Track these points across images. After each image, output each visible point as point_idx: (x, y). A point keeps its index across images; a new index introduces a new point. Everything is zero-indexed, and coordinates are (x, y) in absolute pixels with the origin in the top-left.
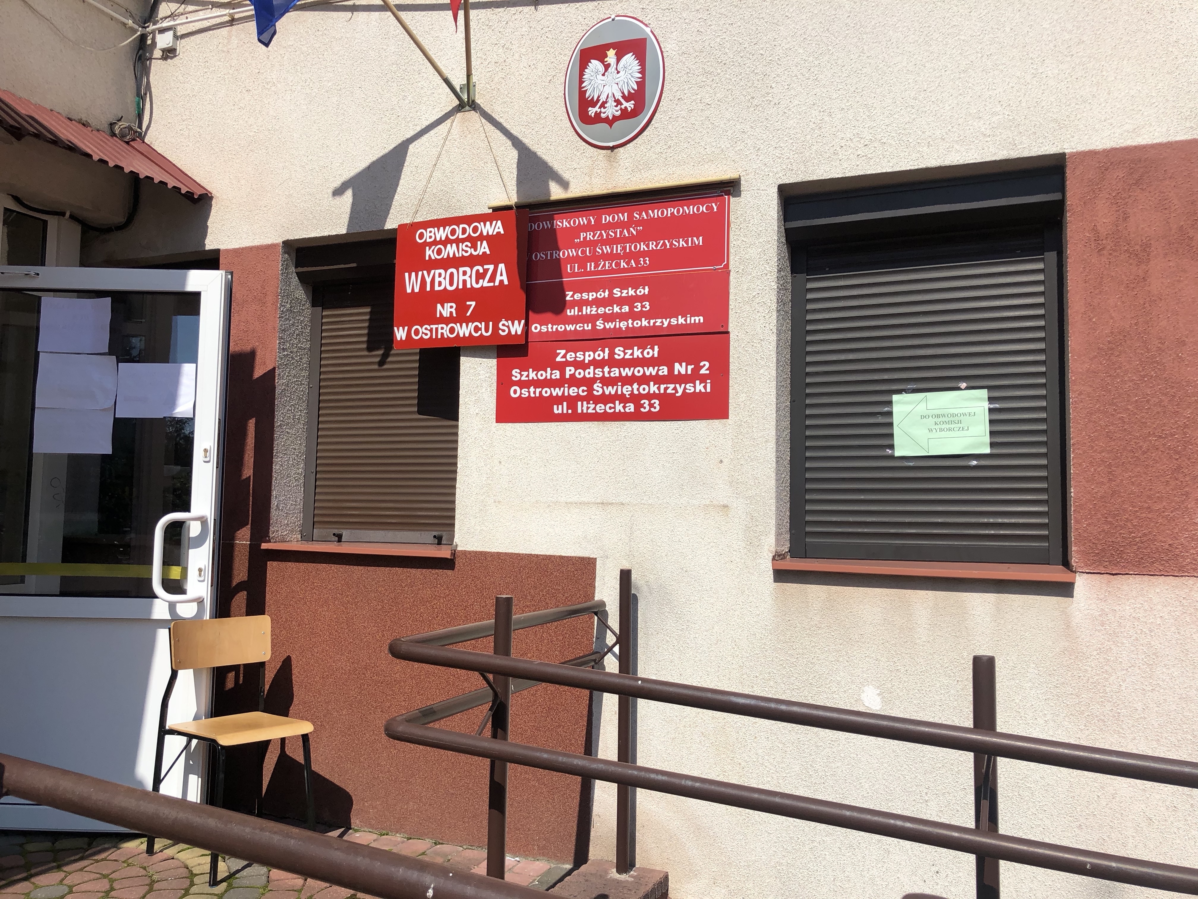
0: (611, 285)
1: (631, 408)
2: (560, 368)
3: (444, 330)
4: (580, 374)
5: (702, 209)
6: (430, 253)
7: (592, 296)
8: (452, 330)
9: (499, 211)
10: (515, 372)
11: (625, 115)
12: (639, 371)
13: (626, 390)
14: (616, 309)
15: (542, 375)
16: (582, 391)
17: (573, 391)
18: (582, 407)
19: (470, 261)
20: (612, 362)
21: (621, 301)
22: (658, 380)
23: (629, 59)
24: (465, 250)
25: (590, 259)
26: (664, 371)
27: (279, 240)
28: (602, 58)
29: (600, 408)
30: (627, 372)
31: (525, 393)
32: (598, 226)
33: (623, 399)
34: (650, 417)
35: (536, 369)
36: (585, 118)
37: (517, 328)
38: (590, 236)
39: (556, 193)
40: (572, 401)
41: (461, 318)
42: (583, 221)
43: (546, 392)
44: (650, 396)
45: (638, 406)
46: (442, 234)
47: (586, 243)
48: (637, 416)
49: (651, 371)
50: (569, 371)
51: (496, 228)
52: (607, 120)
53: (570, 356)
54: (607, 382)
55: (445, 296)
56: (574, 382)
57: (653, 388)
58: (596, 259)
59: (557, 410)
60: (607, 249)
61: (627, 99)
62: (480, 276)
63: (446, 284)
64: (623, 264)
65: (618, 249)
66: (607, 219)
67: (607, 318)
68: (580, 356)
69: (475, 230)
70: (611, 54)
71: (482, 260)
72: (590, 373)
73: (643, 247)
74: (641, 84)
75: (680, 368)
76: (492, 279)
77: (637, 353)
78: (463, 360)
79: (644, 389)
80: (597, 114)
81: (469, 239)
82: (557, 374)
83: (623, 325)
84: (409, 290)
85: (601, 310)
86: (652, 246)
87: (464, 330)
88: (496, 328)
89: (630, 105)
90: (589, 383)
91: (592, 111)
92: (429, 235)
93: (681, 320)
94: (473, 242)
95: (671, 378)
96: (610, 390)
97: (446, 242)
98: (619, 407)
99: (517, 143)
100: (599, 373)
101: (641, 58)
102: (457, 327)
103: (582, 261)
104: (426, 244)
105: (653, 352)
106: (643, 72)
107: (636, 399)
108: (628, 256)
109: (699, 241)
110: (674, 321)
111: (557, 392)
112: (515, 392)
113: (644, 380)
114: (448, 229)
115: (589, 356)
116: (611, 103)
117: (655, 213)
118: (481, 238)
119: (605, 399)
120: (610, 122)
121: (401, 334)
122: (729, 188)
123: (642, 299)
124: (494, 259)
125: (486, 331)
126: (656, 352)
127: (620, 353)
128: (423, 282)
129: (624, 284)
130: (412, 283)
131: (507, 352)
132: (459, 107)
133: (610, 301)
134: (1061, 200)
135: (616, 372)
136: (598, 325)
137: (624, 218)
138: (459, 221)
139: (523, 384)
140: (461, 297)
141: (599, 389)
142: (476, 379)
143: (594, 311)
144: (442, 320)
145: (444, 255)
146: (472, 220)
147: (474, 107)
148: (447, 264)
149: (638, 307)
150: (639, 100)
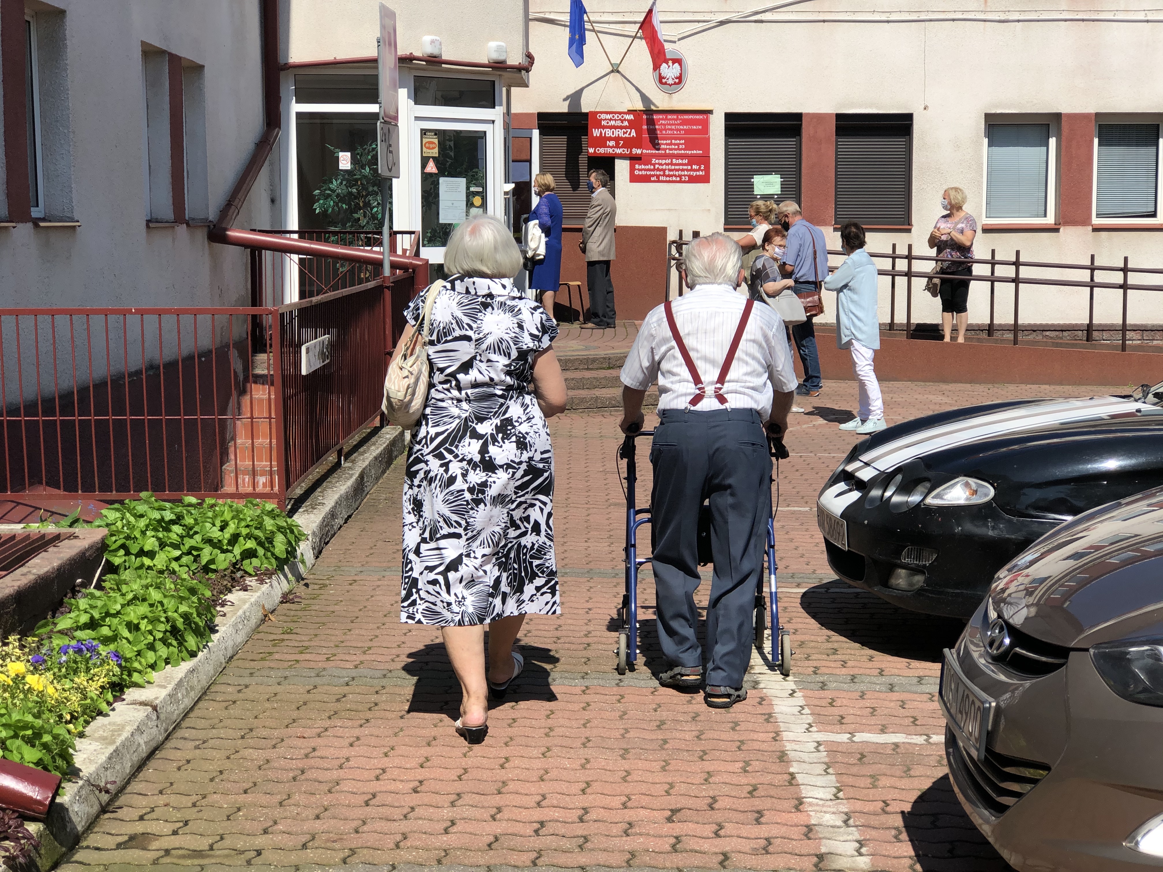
0: (671, 139)
1: (678, 179)
2: (654, 165)
3: (610, 151)
4: (660, 167)
5: (701, 117)
6: (603, 123)
7: (665, 142)
8: (613, 151)
9: (630, 112)
10: (637, 166)
11: (675, 83)
12: (681, 167)
13: (677, 173)
14: (673, 147)
15: (647, 167)
16: (661, 173)
17: (658, 173)
18: (661, 178)
19: (621, 128)
20: (672, 164)
21: (675, 144)
22: (687, 170)
23: (676, 65)
24: (619, 123)
25: (664, 130)
26: (689, 167)
27: (536, 112)
28: (667, 63)
29: (668, 179)
30: (677, 167)
31: (640, 173)
32: (666, 119)
33: (675, 176)
34: (685, 182)
35: (645, 165)
36: (661, 82)
37: (639, 151)
38: (663, 122)
39: (653, 108)
40: (658, 176)
41: (617, 146)
42: (661, 117)
43: (648, 173)
44: (685, 175)
45: (681, 178)
46: (609, 117)
47: (662, 124)
48: (680, 182)
49: (685, 167)
50: (657, 166)
51: (631, 117)
53: (657, 161)
54: (670, 170)
55: (610, 139)
56: (658, 170)
57: (686, 173)
58: (666, 130)
59: (652, 179)
60: (670, 127)
61: (676, 78)
62: (624, 133)
63: (611, 134)
64: (675, 132)
65: (673, 127)
66: (669, 117)
67: (670, 149)
68: (660, 161)
69: (622, 117)
71: (625, 127)
72: (664, 167)
73: (682, 127)
74: (681, 74)
75: (695, 167)
76: (630, 134)
77: (680, 161)
78: (616, 160)
79: (683, 173)
80: (666, 82)
81: (620, 119)
82: (652, 167)
83: (676, 152)
84: (595, 135)
85: (668, 147)
86: (685, 127)
87: (618, 151)
88: (631, 151)
89: (677, 81)
90: (664, 170)
91: (664, 81)
92: (603, 116)
93: (695, 152)
94: (621, 121)
95: (692, 170)
96: (671, 173)
97: (611, 120)
98: (674, 179)
99: (638, 89)
100: (667, 167)
101: (680, 65)
102: (616, 150)
103: (661, 130)
104: (601, 119)
105: (685, 161)
106: (681, 70)
107: (680, 176)
108: (677, 130)
109: (700, 127)
110: (692, 152)
111: (652, 173)
112: (637, 172)
113: (683, 170)
114: (611, 115)
115: (664, 162)
116: (670, 79)
117: (686, 117)
118: (625, 120)
119: (669, 176)
120: (670, 85)
121: (591, 150)
122: (710, 112)
123: (682, 144)
124: (630, 127)
125: (626, 151)
126: (686, 161)
127: (674, 161)
128: (601, 133)
129: (676, 139)
130: (596, 133)
131: (634, 159)
132: (612, 71)
133: (671, 144)
134: (801, 125)
135: (673, 167)
136: (667, 151)
137: (675, 117)
138: (615, 113)
139: (639, 170)
140: (617, 139)
141: (667, 173)
142: (622, 168)
143: (665, 147)
144: (609, 147)
145: (610, 124)
146: (620, 113)
147: (618, 72)
148: (611, 127)
149: (681, 147)
150: (680, 79)
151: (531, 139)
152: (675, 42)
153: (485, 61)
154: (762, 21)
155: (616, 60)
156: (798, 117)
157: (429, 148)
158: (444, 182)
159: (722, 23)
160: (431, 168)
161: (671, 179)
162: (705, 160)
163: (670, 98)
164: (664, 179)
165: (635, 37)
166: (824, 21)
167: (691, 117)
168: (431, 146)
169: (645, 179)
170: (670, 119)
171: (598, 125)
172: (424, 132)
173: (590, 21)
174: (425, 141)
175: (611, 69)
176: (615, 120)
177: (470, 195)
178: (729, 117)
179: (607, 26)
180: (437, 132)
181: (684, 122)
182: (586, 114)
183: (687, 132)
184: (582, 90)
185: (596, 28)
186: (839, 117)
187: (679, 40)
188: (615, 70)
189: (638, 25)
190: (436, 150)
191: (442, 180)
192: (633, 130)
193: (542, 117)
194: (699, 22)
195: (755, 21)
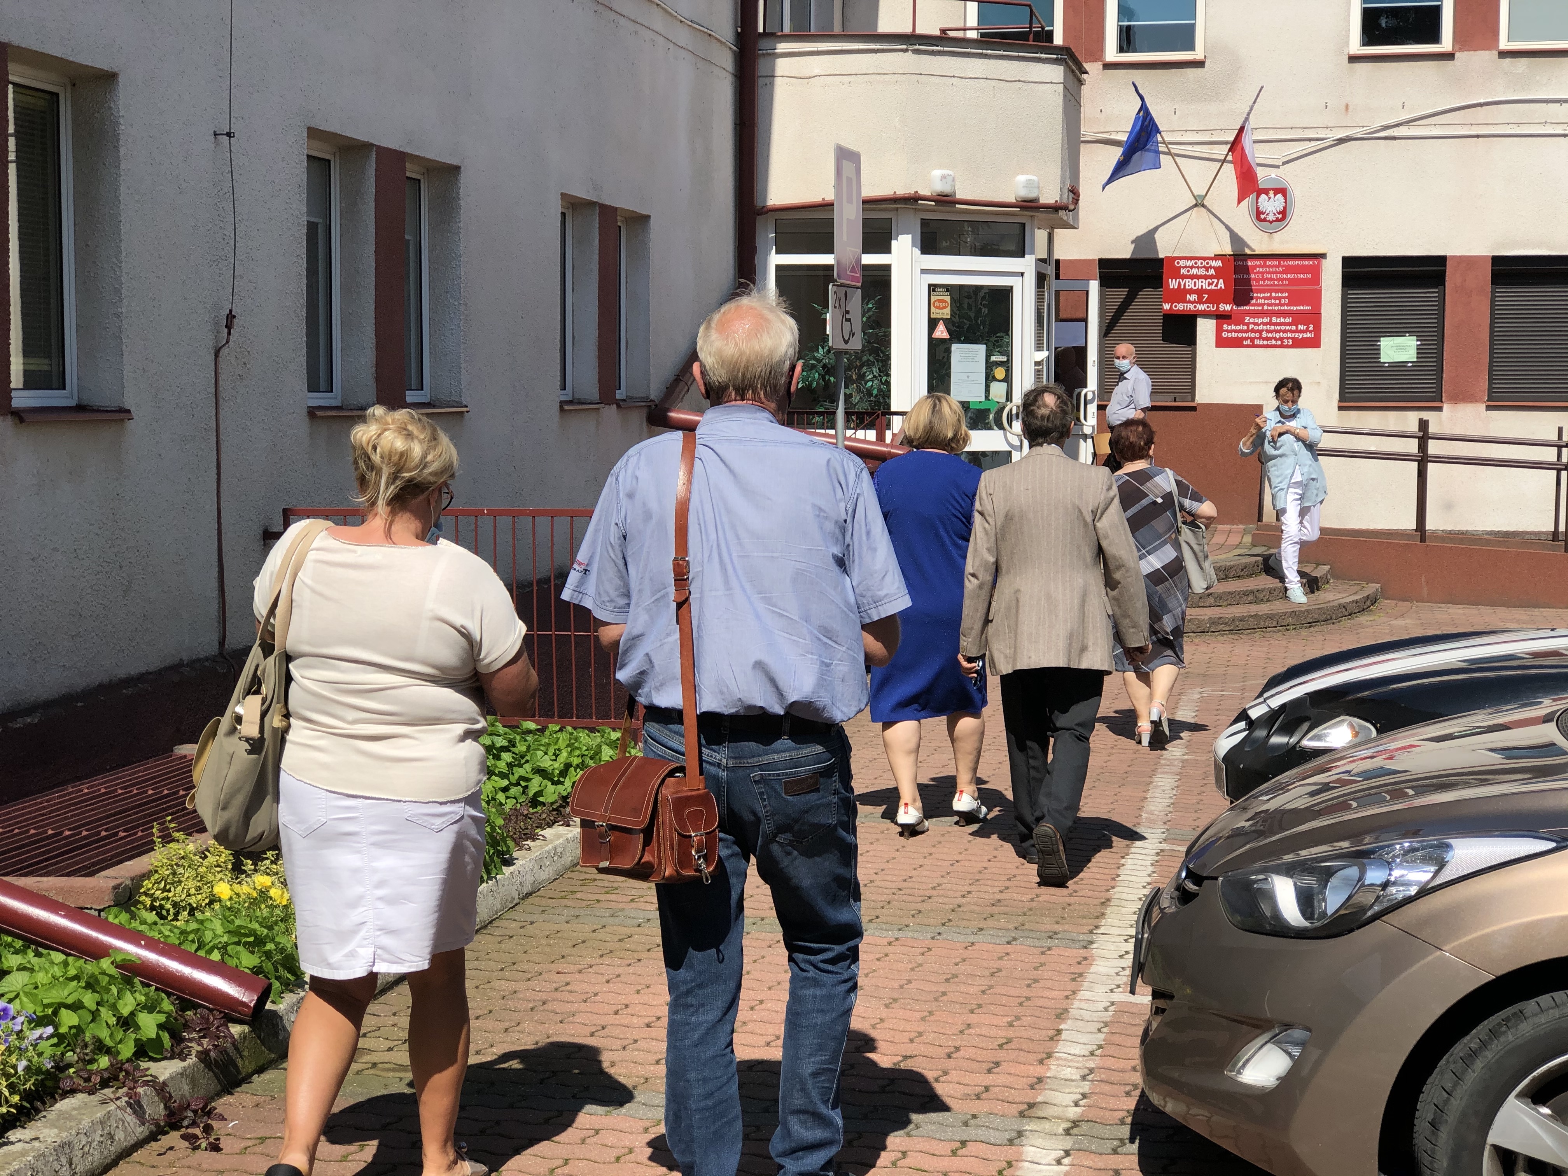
0: (1271, 291)
1: (1279, 343)
2: (1248, 324)
3: (1191, 307)
4: (1256, 328)
5: (1311, 263)
6: (1182, 271)
7: (1262, 295)
8: (1195, 307)
9: (1217, 257)
10: (1225, 327)
11: (1277, 220)
12: (1283, 328)
13: (1277, 335)
14: (1273, 301)
15: (1238, 328)
16: (1257, 335)
17: (1253, 335)
18: (1257, 342)
19: (1206, 277)
20: (1271, 323)
21: (1275, 298)
22: (1291, 331)
23: (1279, 196)
24: (1202, 272)
25: (1261, 279)
26: (1294, 328)
27: (1097, 258)
28: (1267, 194)
29: (1265, 342)
30: (1278, 328)
31: (1230, 335)
32: (1265, 266)
33: (1275, 339)
34: (1287, 347)
35: (1236, 325)
36: (1258, 218)
37: (1228, 308)
38: (1261, 269)
39: (1248, 251)
40: (1252, 340)
41: (1200, 301)
42: (1258, 263)
43: (1240, 335)
44: (1288, 338)
45: (1282, 342)
46: (1190, 263)
47: (1259, 272)
48: (1282, 346)
49: (1288, 328)
50: (1251, 326)
51: (1219, 263)
52: (1269, 221)
53: (1252, 320)
54: (1268, 331)
55: (1191, 292)
56: (1253, 331)
57: (1289, 335)
58: (1263, 280)
59: (1245, 343)
60: (1269, 276)
61: (1279, 213)
62: (1209, 284)
63: (1192, 286)
64: (1276, 283)
65: (1274, 276)
66: (1268, 263)
67: (1269, 305)
68: (1256, 320)
69: (1208, 263)
70: (1271, 193)
71: (1211, 277)
72: (1261, 327)
73: (1285, 276)
74: (1285, 208)
75: (1301, 327)
76: (1216, 286)
77: (1282, 320)
78: (1198, 319)
79: (1285, 335)
80: (1265, 218)
81: (1204, 267)
82: (1245, 328)
83: (1276, 308)
84: (1171, 287)
85: (1266, 302)
86: (1289, 276)
87: (1201, 307)
88: (1218, 307)
89: (1280, 216)
90: (1260, 332)
91: (1262, 216)
92: (1182, 263)
93: (1302, 308)
94: (1207, 269)
95: (1297, 331)
96: (1270, 335)
97: (1192, 267)
98: (1274, 342)
99: (1228, 227)
100: (1265, 328)
101: (1285, 196)
102: (1198, 305)
103: (1257, 280)
104: (1180, 267)
106: (1286, 202)
107: (1281, 339)
108: (1279, 280)
109: (1309, 276)
110: (1298, 308)
111: (1245, 335)
112: (1225, 335)
113: (1285, 331)
114: (1193, 262)
115: (1260, 320)
116: (1271, 214)
117: (1291, 263)
118: (1211, 267)
119: (1267, 339)
120: (1271, 222)
121: (1167, 306)
122: (1323, 256)
123: (1284, 298)
124: (1217, 277)
125: (1212, 308)
126: (1290, 320)
127: (1274, 320)
128: (1179, 284)
129: (1277, 291)
130: (1173, 284)
131: (1222, 317)
132: (1196, 205)
133: (1270, 298)
134: (1445, 271)
135: (1272, 328)
136: (1266, 307)
137: (1277, 263)
138: (1198, 258)
139: (1228, 331)
140: (1200, 292)
141: (1264, 334)
142: (1206, 329)
143: (1263, 301)
144: (1190, 302)
145: (1191, 273)
146: (1205, 259)
147: (1203, 206)
148: (1192, 277)
149: (1283, 301)
150: (1284, 214)
151: (1087, 292)
152: (1278, 167)
153: (1012, 200)
154: (1394, 138)
155: (1200, 191)
156: (1441, 261)
157: (938, 308)
158: (957, 350)
159: (1341, 141)
160: (941, 332)
161: (1269, 343)
162: (1314, 318)
164: (1261, 342)
165: (1224, 161)
166: (1478, 136)
167: (1297, 263)
168: (942, 305)
169: (1236, 343)
170: (1269, 266)
171: (1176, 274)
172: (932, 288)
173: (1164, 142)
174: (933, 298)
175: (1194, 202)
176: (1198, 268)
177: (990, 366)
178: (1347, 262)
179: (1189, 147)
180: (948, 288)
181: (1288, 270)
182: (1162, 259)
183: (1292, 282)
184: (1156, 229)
185: (1173, 151)
186: (1497, 261)
187: (1284, 163)
188: (1199, 203)
189: (1229, 146)
190: (948, 310)
191: (955, 347)
192: (1221, 281)
193: (1104, 263)
194: (1310, 140)
195: (1386, 138)
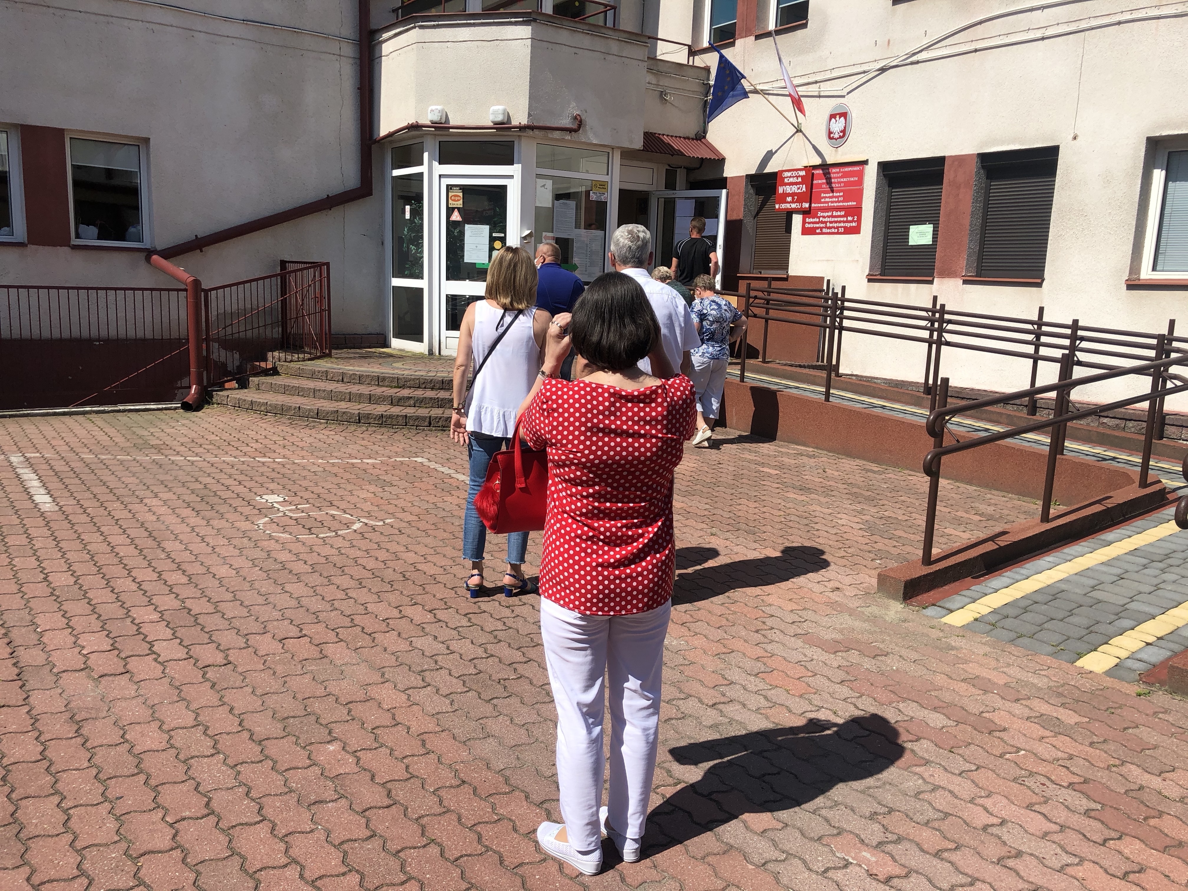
0: (833, 192)
1: (836, 231)
2: (819, 217)
3: (788, 206)
4: (824, 220)
5: (859, 168)
6: (786, 180)
7: (828, 195)
8: (790, 206)
9: (805, 167)
10: (807, 219)
11: (840, 137)
12: (839, 219)
13: (835, 225)
14: (834, 200)
15: (814, 220)
16: (824, 225)
17: (822, 225)
18: (824, 230)
19: (796, 184)
20: (832, 216)
21: (836, 197)
22: (844, 222)
23: (842, 118)
24: (795, 180)
26: (845, 219)
27: (744, 174)
28: (835, 118)
29: (828, 231)
30: (836, 219)
31: (809, 226)
33: (834, 228)
34: (841, 233)
35: (812, 218)
36: (830, 137)
37: (807, 205)
40: (821, 228)
41: (793, 202)
43: (815, 225)
44: (841, 227)
45: (838, 230)
46: (789, 174)
48: (838, 233)
49: (842, 219)
50: (821, 219)
51: (803, 173)
53: (821, 214)
54: (831, 222)
55: (789, 195)
56: (822, 222)
57: (842, 225)
59: (818, 231)
61: (841, 132)
62: (798, 188)
63: (789, 191)
64: (837, 185)
65: (836, 180)
67: (832, 202)
68: (824, 214)
69: (798, 173)
70: (838, 118)
71: (800, 183)
72: (826, 219)
73: (842, 180)
74: (845, 127)
75: (850, 218)
76: (801, 190)
77: (839, 213)
78: (793, 215)
79: (840, 225)
80: (833, 137)
81: (796, 176)
82: (818, 220)
83: (836, 204)
84: (780, 192)
85: (830, 200)
86: (845, 180)
87: (794, 206)
88: (803, 206)
89: (841, 134)
90: (826, 222)
91: (832, 135)
92: (786, 174)
93: (850, 204)
94: (797, 178)
95: (847, 222)
96: (831, 225)
97: (790, 177)
98: (833, 230)
99: (813, 146)
100: (829, 220)
101: (846, 119)
102: (792, 205)
104: (785, 177)
105: (843, 213)
106: (846, 123)
107: (838, 228)
108: (838, 183)
109: (857, 179)
110: (848, 204)
111: (817, 225)
112: (807, 225)
113: (840, 222)
114: (791, 173)
115: (826, 214)
116: (837, 133)
117: (846, 169)
118: (801, 176)
119: (830, 228)
120: (836, 139)
121: (777, 206)
122: (867, 162)
123: (841, 196)
125: (799, 206)
127: (835, 213)
128: (784, 190)
129: (836, 192)
130: (781, 190)
131: (806, 213)
132: (797, 131)
133: (832, 197)
134: (944, 169)
135: (833, 219)
136: (828, 204)
137: (839, 170)
138: (794, 170)
139: (809, 223)
140: (793, 195)
141: (828, 225)
142: (797, 220)
143: (828, 200)
144: (789, 202)
145: (789, 181)
146: (798, 170)
147: (800, 131)
148: (790, 184)
149: (840, 199)
150: (844, 132)
151: (720, 198)
152: (843, 96)
154: (918, 62)
156: (940, 161)
159: (883, 70)
161: (831, 231)
162: (856, 212)
163: (836, 151)
164: (826, 231)
166: (974, 51)
167: (850, 169)
169: (813, 231)
171: (782, 182)
175: (796, 129)
176: (793, 177)
178: (885, 167)
183: (846, 184)
187: (848, 93)
192: (803, 186)
194: (864, 72)
195: (912, 63)
